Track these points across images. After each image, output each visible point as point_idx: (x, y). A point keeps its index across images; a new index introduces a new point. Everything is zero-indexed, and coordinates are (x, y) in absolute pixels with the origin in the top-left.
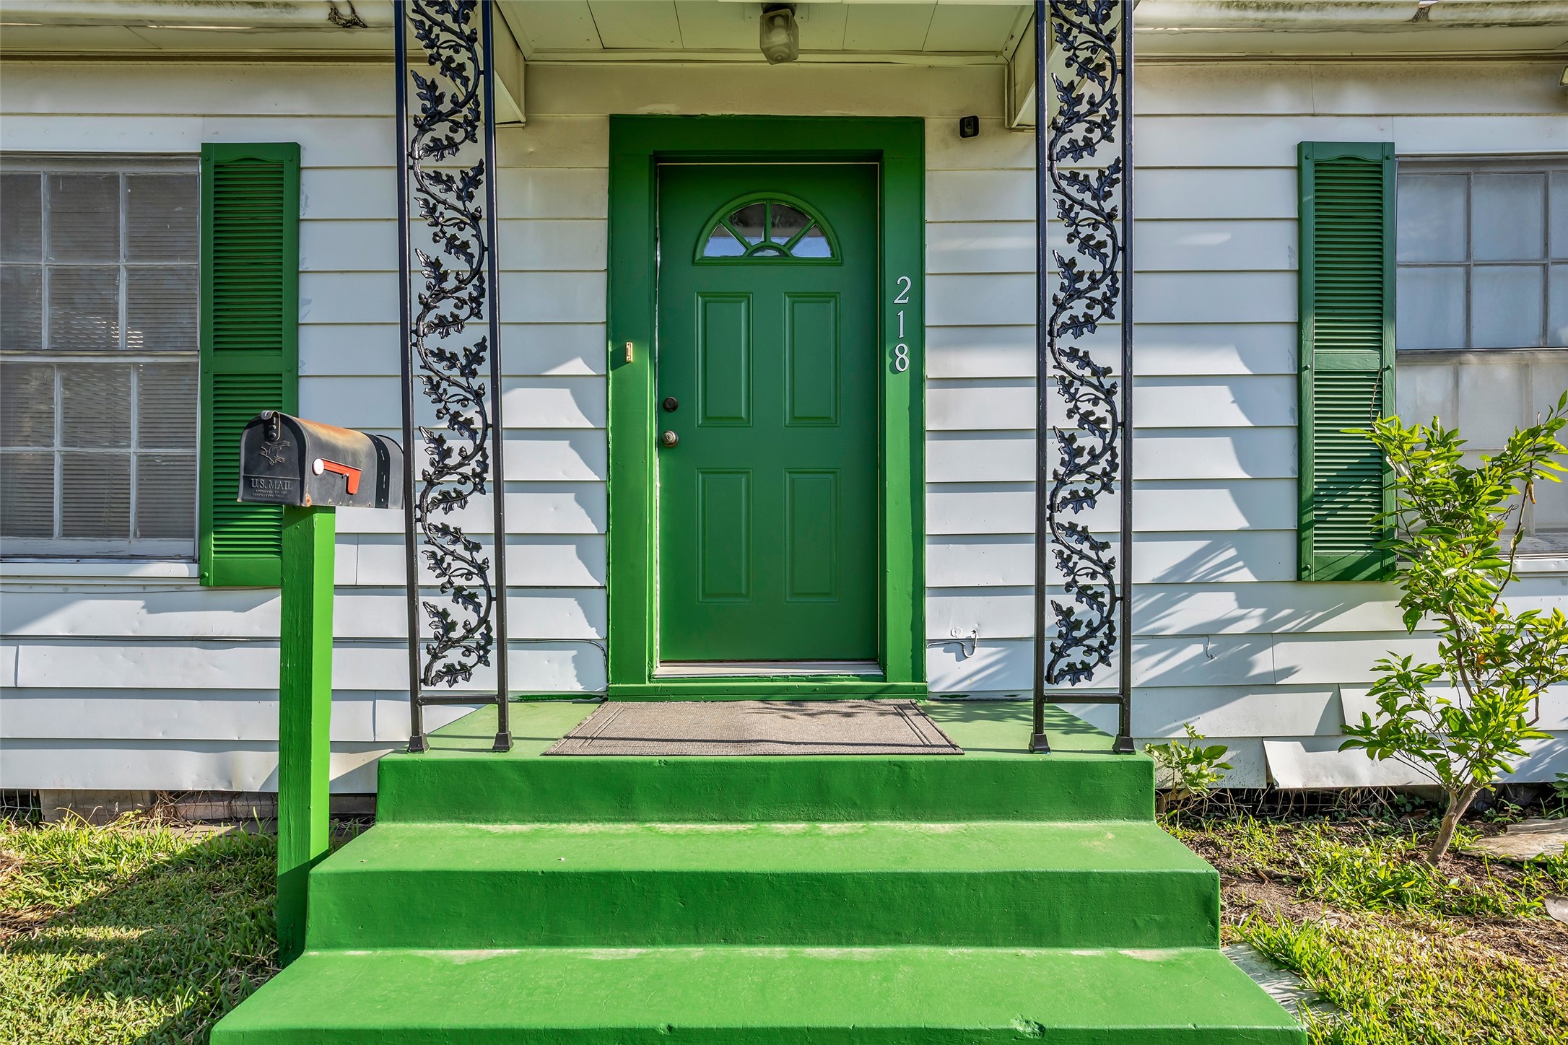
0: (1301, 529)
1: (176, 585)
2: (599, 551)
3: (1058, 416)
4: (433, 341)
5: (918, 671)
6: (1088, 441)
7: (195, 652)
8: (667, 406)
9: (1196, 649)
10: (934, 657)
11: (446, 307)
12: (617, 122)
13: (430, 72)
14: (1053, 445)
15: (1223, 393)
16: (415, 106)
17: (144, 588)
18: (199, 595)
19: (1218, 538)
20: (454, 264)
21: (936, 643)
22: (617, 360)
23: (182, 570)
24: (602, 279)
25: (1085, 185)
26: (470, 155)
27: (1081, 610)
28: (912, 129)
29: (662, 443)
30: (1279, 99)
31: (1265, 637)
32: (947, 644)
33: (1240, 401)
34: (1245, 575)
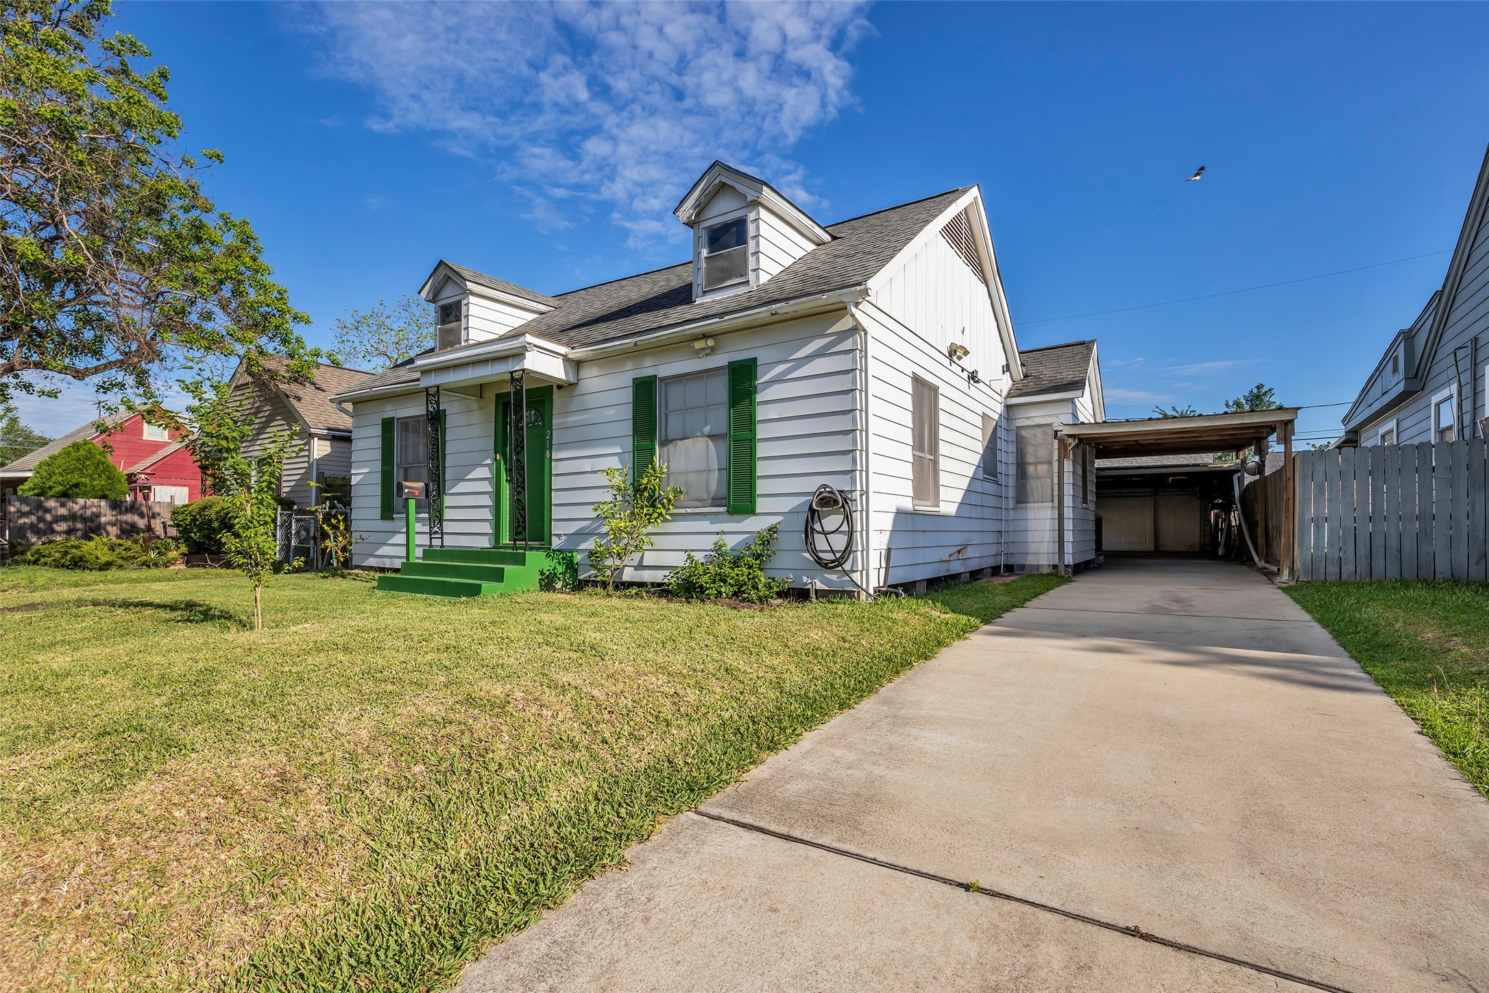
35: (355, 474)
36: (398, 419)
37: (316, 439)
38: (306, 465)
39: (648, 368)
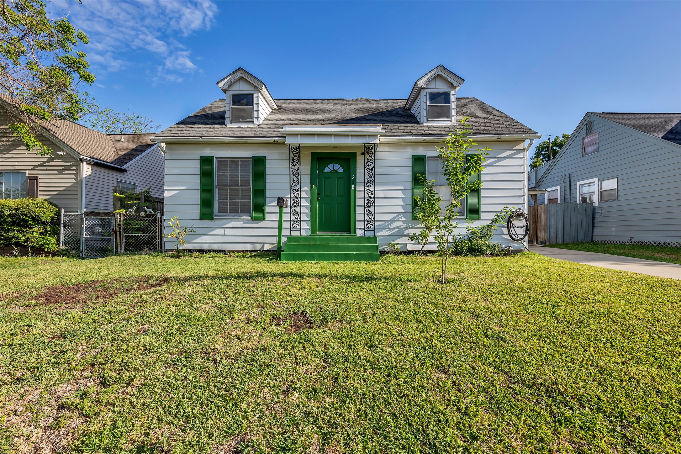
0: (413, 212)
1: (248, 220)
2: (309, 215)
3: (367, 196)
4: (293, 188)
5: (355, 233)
6: (370, 200)
7: (250, 230)
8: (319, 194)
9: (396, 230)
10: (357, 230)
11: (295, 184)
12: (311, 153)
13: (293, 157)
14: (366, 200)
15: (401, 192)
16: (291, 161)
17: (243, 220)
18: (251, 221)
19: (400, 214)
20: (296, 179)
21: (358, 229)
22: (312, 187)
23: (249, 218)
24: (310, 176)
25: (370, 169)
26: (298, 166)
27: (370, 220)
28: (355, 154)
29: (318, 199)
30: (409, 149)
31: (407, 228)
32: (360, 229)
33: (403, 193)
34: (404, 219)
35: (167, 190)
36: (216, 158)
37: (85, 163)
38: (73, 181)
39: (420, 151)
